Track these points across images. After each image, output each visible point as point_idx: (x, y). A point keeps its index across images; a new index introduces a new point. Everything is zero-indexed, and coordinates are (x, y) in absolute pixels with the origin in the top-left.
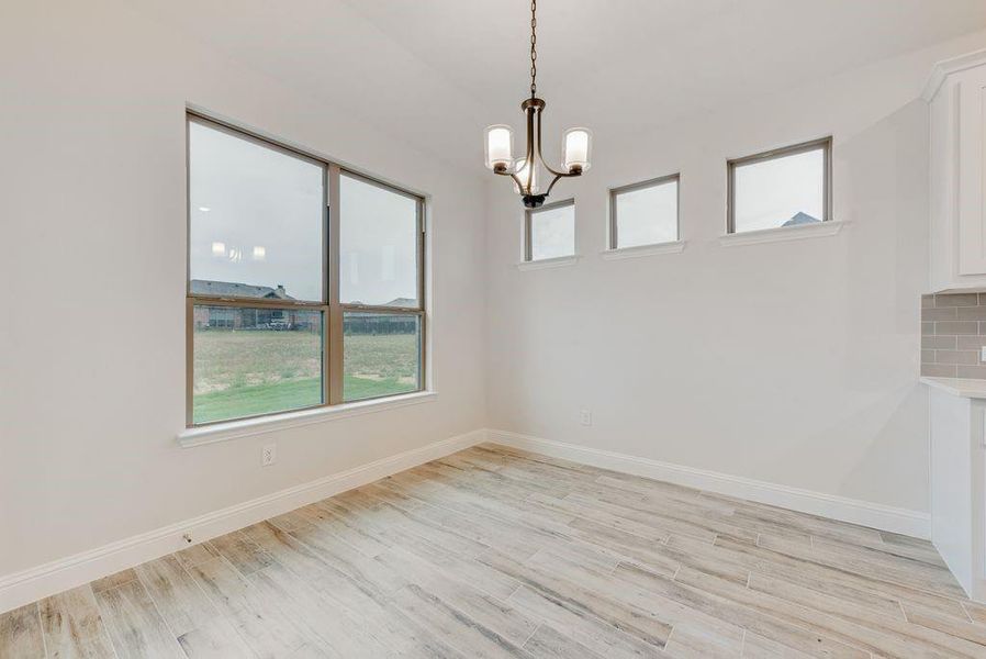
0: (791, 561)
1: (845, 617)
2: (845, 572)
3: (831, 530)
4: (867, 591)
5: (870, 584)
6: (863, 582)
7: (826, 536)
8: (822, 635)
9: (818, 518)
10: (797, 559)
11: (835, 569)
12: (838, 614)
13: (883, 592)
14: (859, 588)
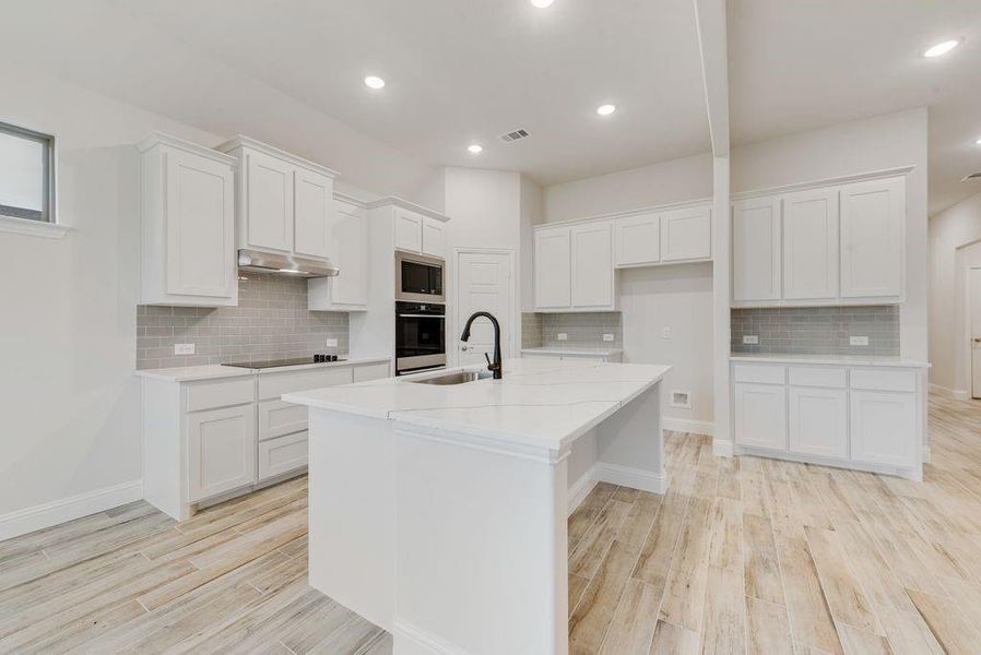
0: (31, 585)
1: (107, 591)
2: (92, 559)
3: (62, 534)
4: (115, 560)
5: (116, 554)
6: (109, 557)
7: (59, 542)
8: (95, 617)
9: (42, 531)
10: (38, 579)
11: (81, 563)
12: (101, 593)
13: (126, 553)
14: (105, 564)
